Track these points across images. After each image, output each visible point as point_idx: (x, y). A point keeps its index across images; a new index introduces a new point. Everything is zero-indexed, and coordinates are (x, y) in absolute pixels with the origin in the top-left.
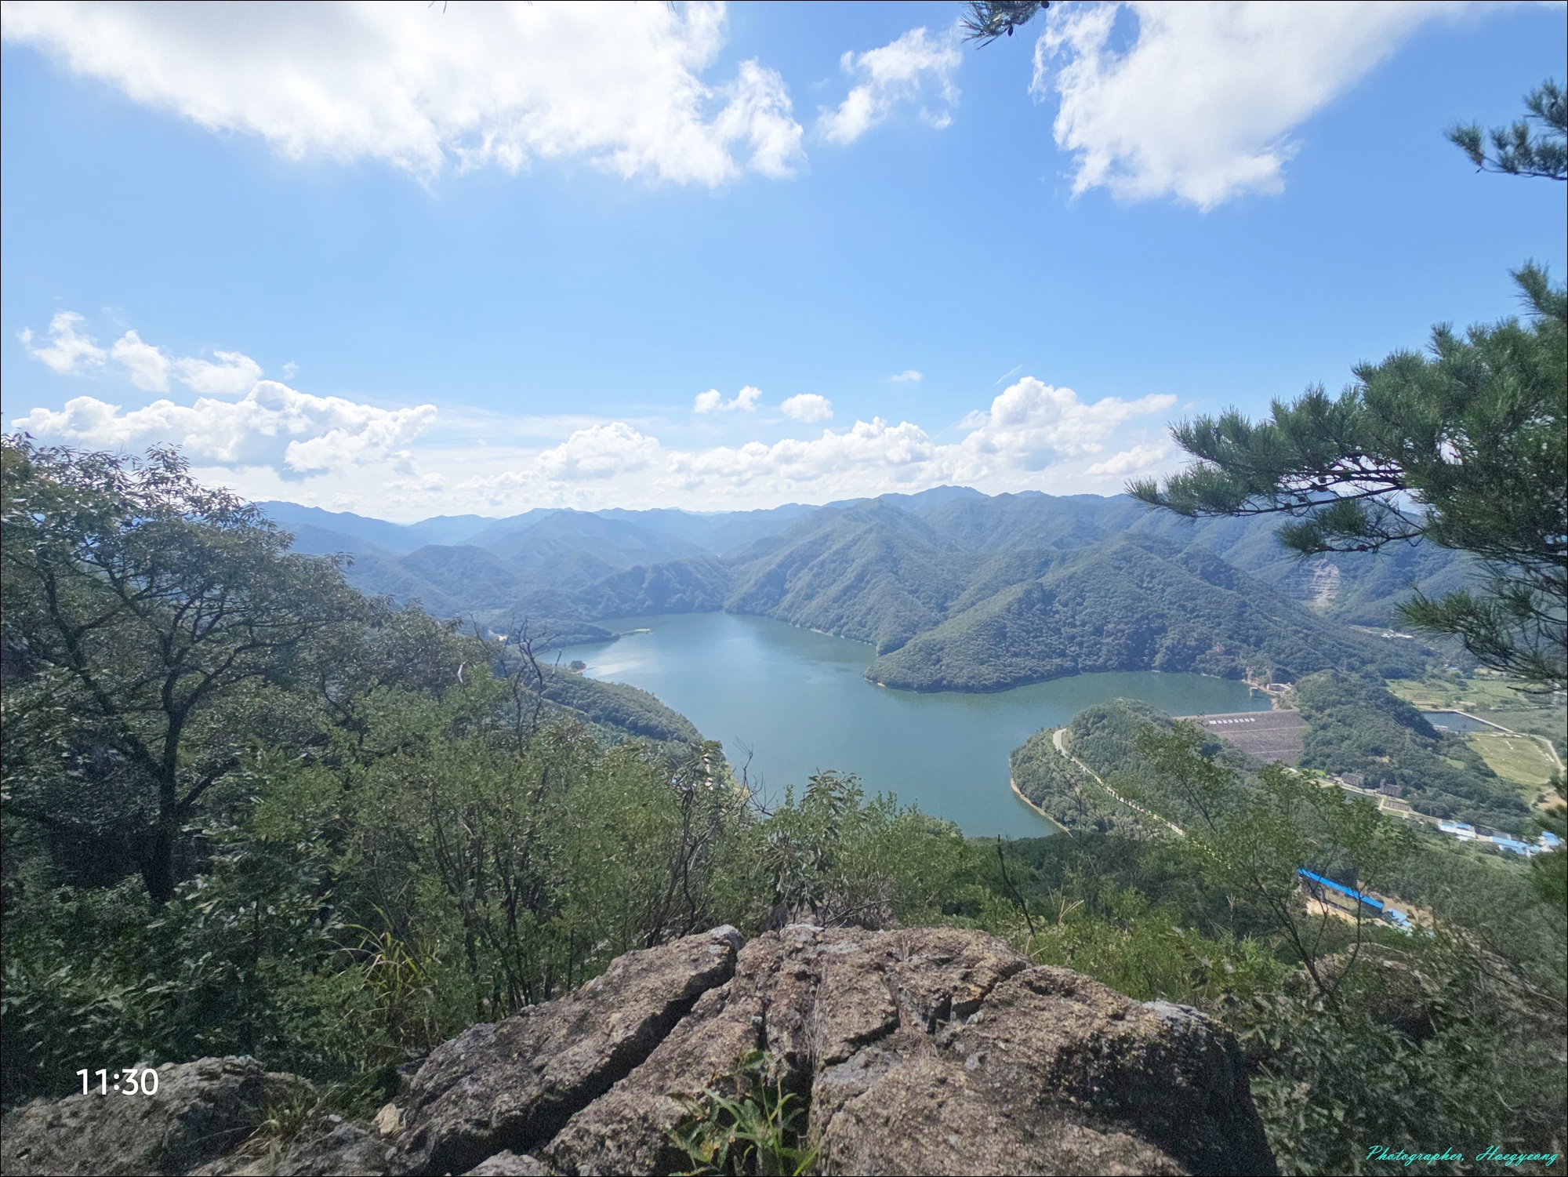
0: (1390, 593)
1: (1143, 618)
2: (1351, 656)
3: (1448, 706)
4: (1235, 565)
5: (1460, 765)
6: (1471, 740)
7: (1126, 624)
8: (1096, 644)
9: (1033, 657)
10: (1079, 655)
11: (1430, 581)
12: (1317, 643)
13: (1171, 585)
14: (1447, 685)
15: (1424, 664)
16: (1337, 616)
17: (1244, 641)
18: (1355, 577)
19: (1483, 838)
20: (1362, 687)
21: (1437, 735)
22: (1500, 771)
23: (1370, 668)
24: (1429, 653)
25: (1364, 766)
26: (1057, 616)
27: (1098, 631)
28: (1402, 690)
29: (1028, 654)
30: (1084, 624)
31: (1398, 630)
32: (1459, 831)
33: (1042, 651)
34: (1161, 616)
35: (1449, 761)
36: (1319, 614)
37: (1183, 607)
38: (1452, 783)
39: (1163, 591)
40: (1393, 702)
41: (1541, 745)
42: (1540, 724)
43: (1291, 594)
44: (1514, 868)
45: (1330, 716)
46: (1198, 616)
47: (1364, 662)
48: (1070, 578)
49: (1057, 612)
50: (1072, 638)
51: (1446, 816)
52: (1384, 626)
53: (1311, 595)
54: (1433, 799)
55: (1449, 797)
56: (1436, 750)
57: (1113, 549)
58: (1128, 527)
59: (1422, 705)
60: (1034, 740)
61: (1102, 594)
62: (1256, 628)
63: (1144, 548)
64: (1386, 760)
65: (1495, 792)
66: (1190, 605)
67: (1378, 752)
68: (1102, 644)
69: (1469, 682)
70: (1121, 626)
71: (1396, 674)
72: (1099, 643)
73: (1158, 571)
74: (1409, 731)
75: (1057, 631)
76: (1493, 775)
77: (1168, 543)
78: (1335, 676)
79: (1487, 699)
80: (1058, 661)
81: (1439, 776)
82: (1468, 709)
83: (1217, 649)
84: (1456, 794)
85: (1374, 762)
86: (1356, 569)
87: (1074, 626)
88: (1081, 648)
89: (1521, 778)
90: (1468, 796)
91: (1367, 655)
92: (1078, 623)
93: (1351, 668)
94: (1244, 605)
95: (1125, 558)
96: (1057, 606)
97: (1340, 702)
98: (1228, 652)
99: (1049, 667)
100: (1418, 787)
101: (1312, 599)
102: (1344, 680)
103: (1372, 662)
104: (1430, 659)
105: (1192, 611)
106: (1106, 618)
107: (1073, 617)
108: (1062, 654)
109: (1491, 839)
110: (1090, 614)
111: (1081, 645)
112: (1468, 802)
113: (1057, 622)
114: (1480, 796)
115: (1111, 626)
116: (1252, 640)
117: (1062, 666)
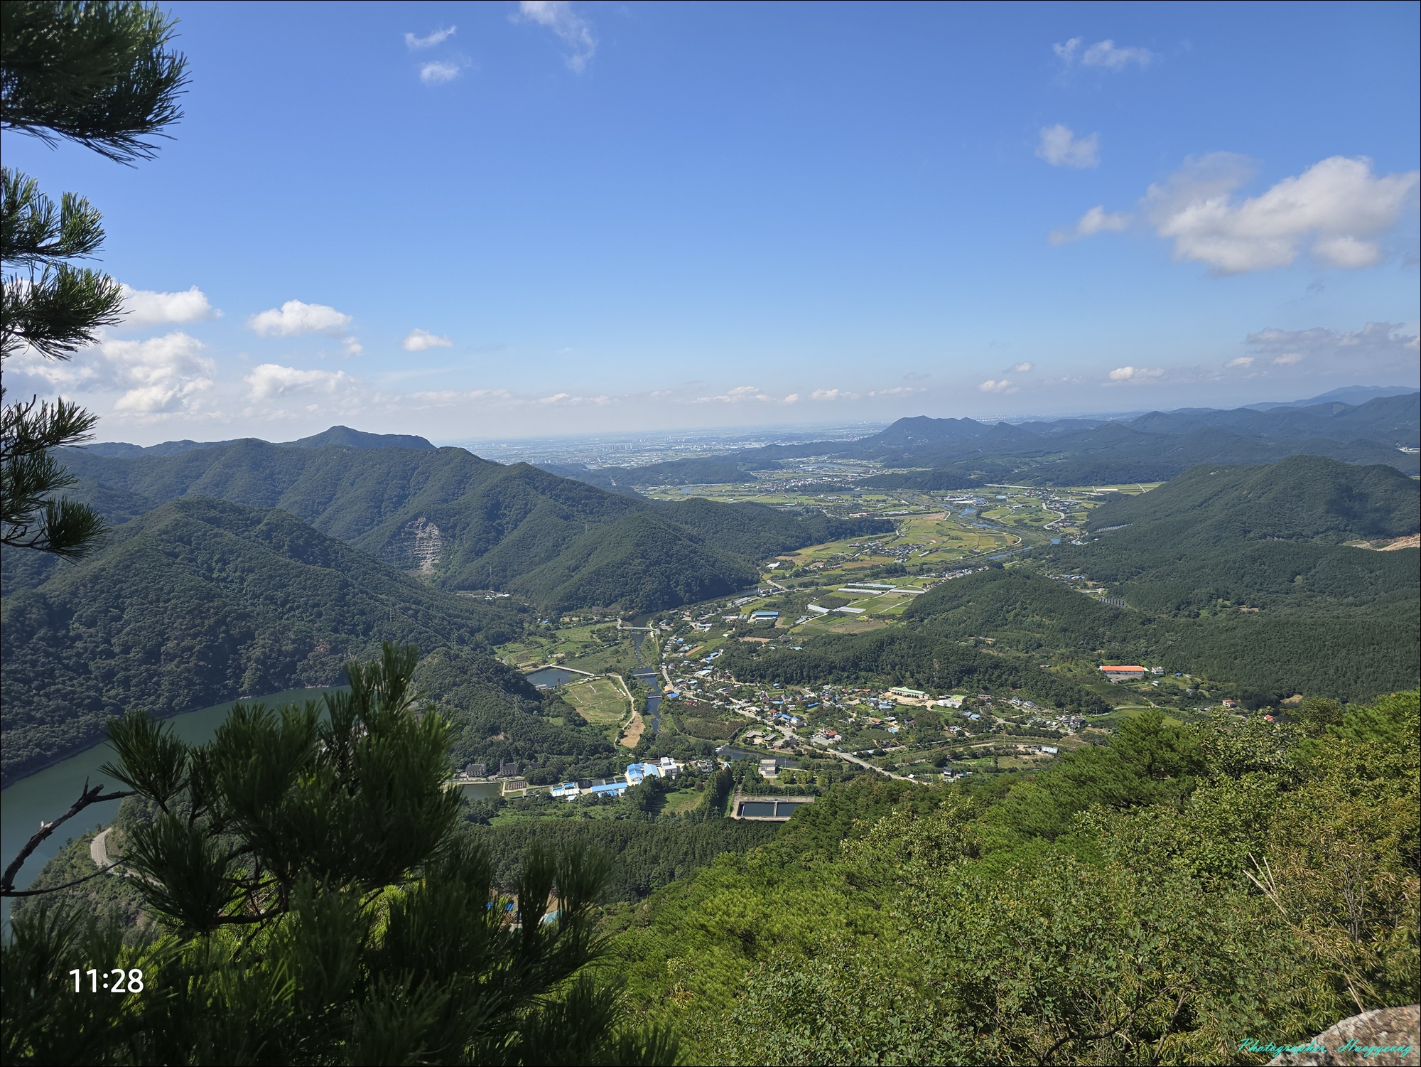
0: (486, 550)
1: (221, 622)
2: (461, 627)
3: (545, 662)
4: (330, 535)
5: (559, 722)
6: (566, 693)
7: (195, 636)
8: (150, 677)
9: (42, 722)
10: (124, 701)
11: (516, 533)
12: (428, 617)
13: (251, 570)
14: (542, 640)
15: (522, 622)
16: (444, 583)
17: (350, 632)
18: (454, 536)
19: (586, 792)
20: (473, 660)
21: (538, 696)
22: (590, 716)
23: (479, 637)
24: (524, 610)
25: (483, 751)
26: (79, 644)
27: (153, 655)
28: (507, 656)
29: (30, 719)
30: (126, 650)
31: (497, 590)
32: (567, 792)
33: (57, 709)
34: (245, 616)
35: (551, 720)
36: (426, 583)
37: (271, 599)
38: (556, 744)
39: (242, 580)
40: (501, 670)
41: (615, 682)
42: (612, 662)
43: (396, 564)
44: (611, 812)
45: (448, 702)
46: (292, 609)
47: (472, 633)
48: (96, 578)
49: (79, 637)
50: (108, 676)
51: (555, 782)
52: (486, 587)
53: (416, 562)
54: (544, 765)
55: (555, 759)
56: (541, 713)
57: (162, 526)
58: (183, 491)
59: (525, 667)
60: (56, 864)
61: (152, 596)
62: (362, 613)
63: (210, 521)
64: (501, 737)
65: (589, 741)
66: (280, 595)
67: (494, 730)
68: (160, 675)
69: (558, 633)
70: (187, 642)
71: (501, 639)
72: (156, 673)
73: (231, 552)
74: (516, 698)
75: (83, 670)
76: (584, 723)
77: (240, 511)
78: (446, 654)
79: (571, 647)
80: (87, 718)
81: (545, 739)
82: (560, 662)
83: (320, 649)
84: (560, 753)
85: (492, 744)
86: (454, 527)
87: (110, 655)
88: (127, 688)
89: (606, 719)
90: (570, 753)
91: (474, 623)
92: (117, 649)
93: (461, 641)
94: (345, 585)
95: (181, 539)
96: (76, 627)
97: (455, 684)
98: (334, 650)
99: (73, 733)
100: (531, 757)
101: (417, 567)
102: (457, 656)
103: (479, 630)
104: (526, 616)
105: (283, 605)
106: (161, 633)
107: (107, 641)
108: (96, 705)
109: (591, 790)
110: (135, 632)
111: (126, 683)
112: (570, 759)
113: (79, 655)
114: (576, 748)
115: (170, 644)
116: (360, 628)
117: (96, 726)
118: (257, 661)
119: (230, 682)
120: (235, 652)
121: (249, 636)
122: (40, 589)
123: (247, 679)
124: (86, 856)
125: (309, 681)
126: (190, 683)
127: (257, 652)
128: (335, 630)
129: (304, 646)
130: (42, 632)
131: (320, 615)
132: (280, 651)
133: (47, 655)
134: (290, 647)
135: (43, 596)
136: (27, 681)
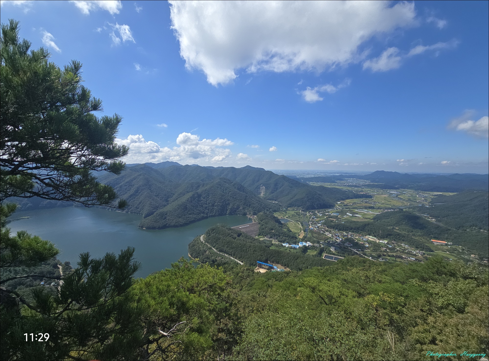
0: (274, 192)
1: (224, 201)
2: (267, 207)
3: (284, 217)
4: (245, 186)
5: (286, 230)
6: (288, 224)
7: (220, 203)
8: (212, 209)
9: (195, 214)
10: (208, 213)
11: (280, 189)
12: (261, 205)
13: (230, 192)
14: (284, 213)
15: (280, 208)
16: (265, 198)
17: (246, 206)
18: (268, 189)
19: (290, 246)
20: (269, 215)
21: (282, 224)
22: (292, 230)
23: (271, 210)
24: (280, 206)
25: (270, 233)
26: (202, 202)
27: (213, 205)
28: (276, 215)
29: (194, 213)
30: (209, 204)
31: (275, 201)
32: (286, 245)
33: (198, 212)
34: (229, 200)
35: (284, 229)
36: (261, 198)
37: (233, 197)
38: (284, 234)
39: (229, 193)
40: (275, 217)
41: (298, 224)
42: (298, 219)
43: (256, 193)
44: (295, 251)
45: (263, 222)
46: (237, 200)
47: (269, 209)
48: (206, 190)
49: (202, 200)
50: (206, 208)
51: (284, 242)
52: (273, 200)
53: (260, 193)
54: (282, 238)
55: (284, 238)
56: (282, 228)
57: (216, 182)
58: (221, 176)
59: (279, 218)
60: (195, 239)
61: (214, 194)
62: (249, 202)
63: (224, 182)
64: (273, 231)
65: (292, 235)
66: (235, 197)
67: (272, 230)
68: (214, 209)
69: (287, 211)
70: (219, 204)
71: (275, 211)
72: (213, 209)
73: (227, 188)
74: (277, 224)
75: (202, 206)
76: (291, 231)
77: (229, 180)
78: (264, 213)
79: (290, 215)
80: (202, 215)
81: (282, 233)
82: (287, 218)
83: (241, 208)
84: (285, 237)
85: (271, 232)
86: (268, 187)
87: (207, 204)
88: (208, 210)
89: (296, 231)
90: (287, 237)
91: (270, 207)
92: (208, 203)
93: (267, 210)
94: (246, 196)
95: (219, 185)
96: (202, 199)
97: (265, 219)
98: (243, 209)
99: (200, 217)
100: (279, 236)
101: (260, 194)
102: (266, 213)
103: (271, 209)
104: (281, 207)
105: (235, 199)
106: (215, 201)
107: (206, 202)
108: (204, 213)
109: (291, 246)
110: (211, 201)
111: (208, 209)
112: (287, 238)
113: (202, 203)
114: (288, 236)
115: (216, 204)
116: (248, 205)
117: (203, 216)
118: (230, 209)
119: (225, 212)
120: (226, 207)
121: (229, 204)
122: (197, 191)
123: (228, 212)
124: (200, 239)
125: (239, 214)
126: (219, 211)
127: (230, 207)
128: (244, 205)
129: (238, 207)
130: (196, 199)
131: (241, 202)
132: (234, 208)
133: (197, 203)
134: (236, 207)
135: (197, 192)
136: (194, 207)
